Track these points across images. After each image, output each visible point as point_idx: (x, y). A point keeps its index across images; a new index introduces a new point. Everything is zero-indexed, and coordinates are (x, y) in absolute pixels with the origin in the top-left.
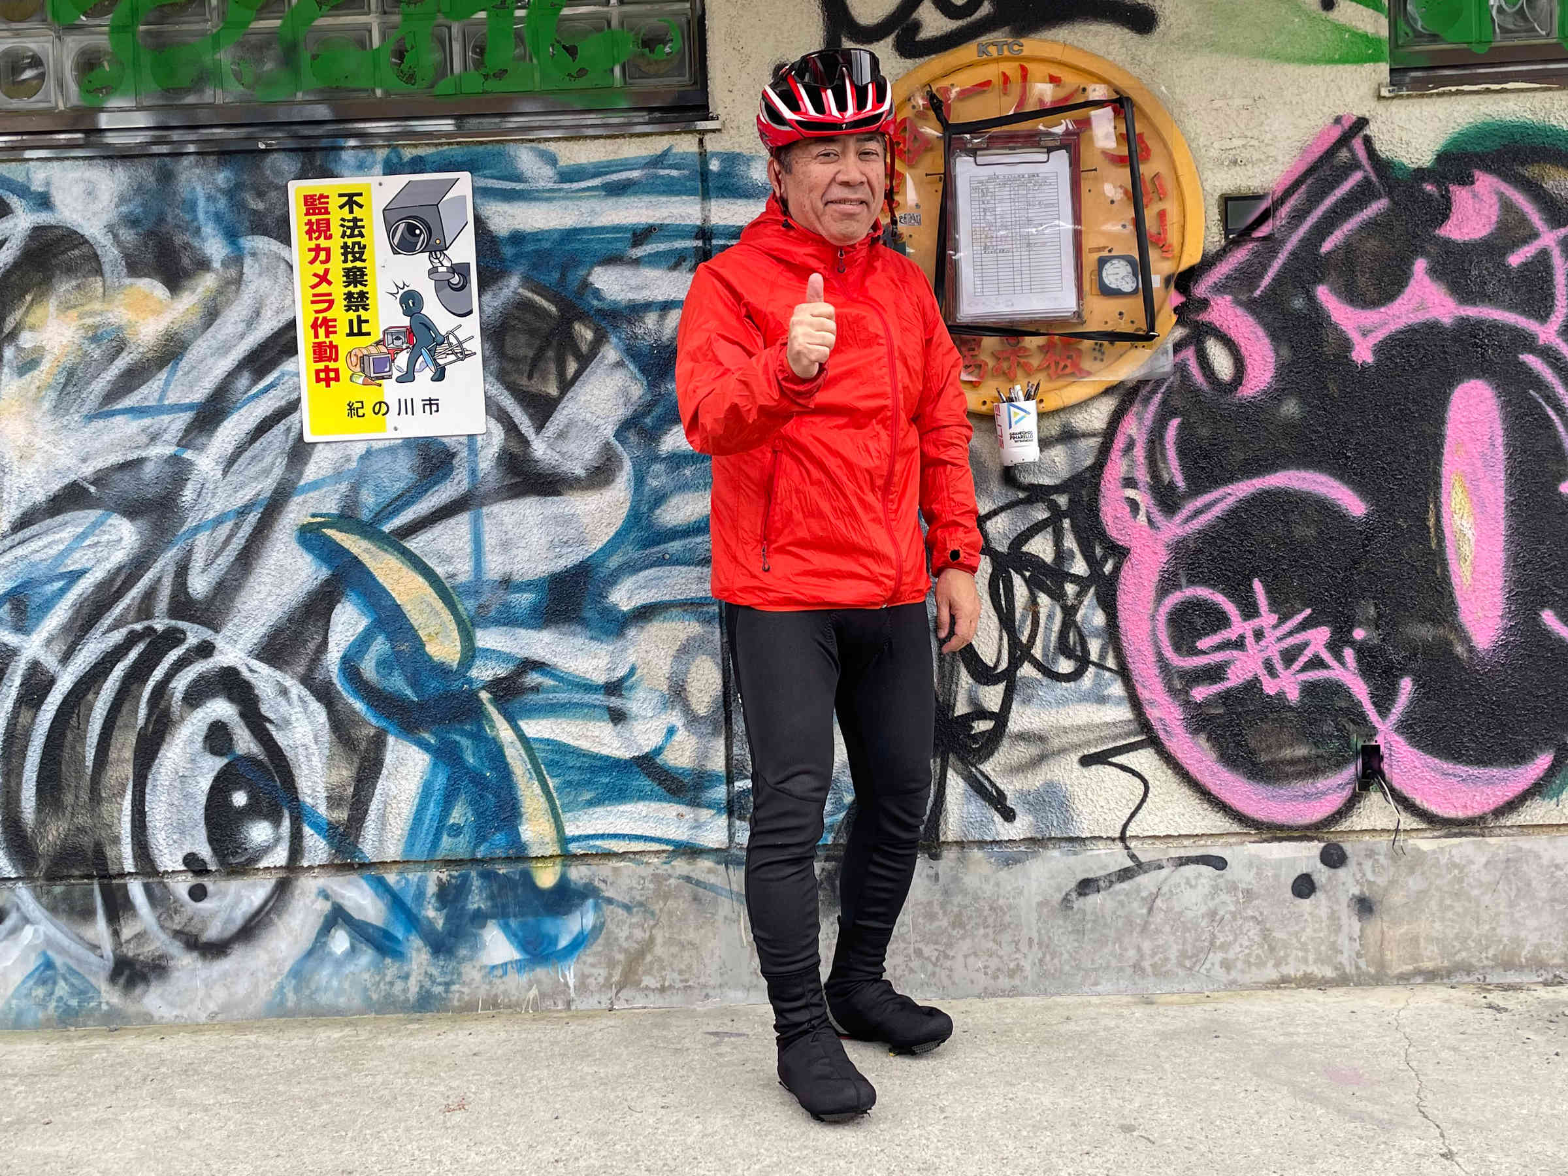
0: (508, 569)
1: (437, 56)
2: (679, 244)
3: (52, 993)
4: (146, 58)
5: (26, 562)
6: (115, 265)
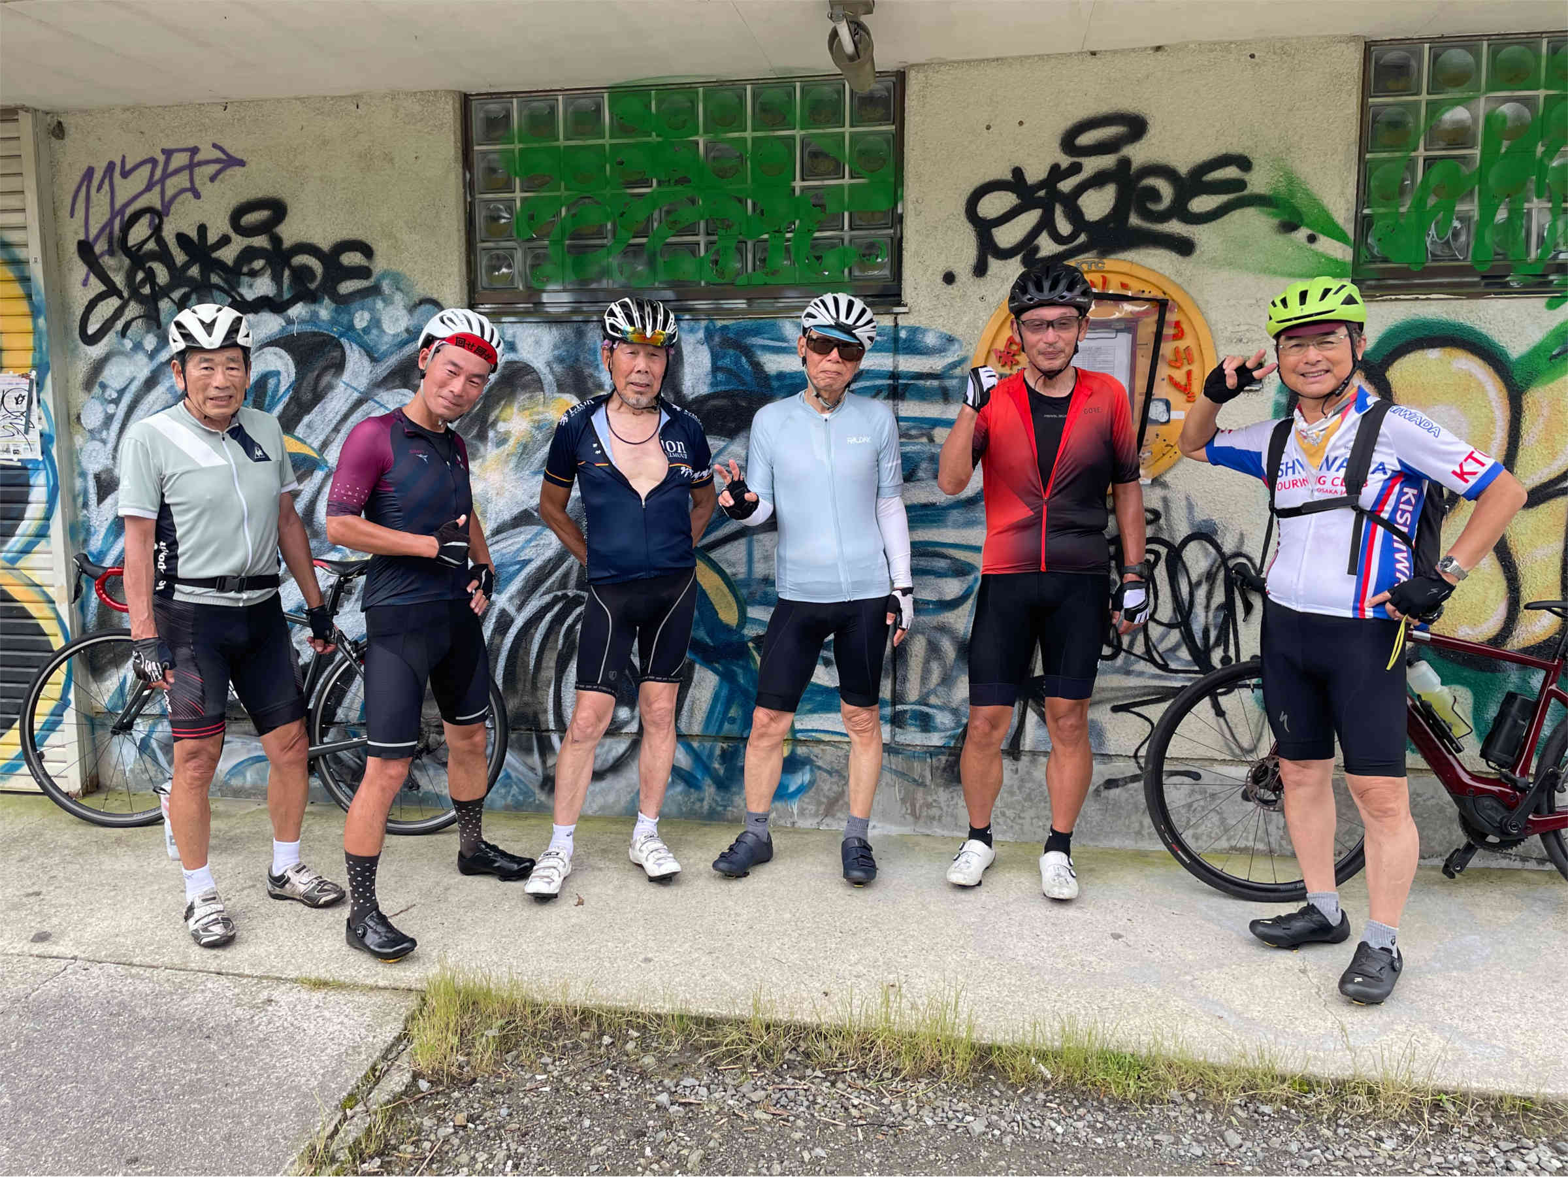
1: (739, 265)
2: (879, 382)
3: (509, 792)
4: (569, 260)
6: (551, 385)
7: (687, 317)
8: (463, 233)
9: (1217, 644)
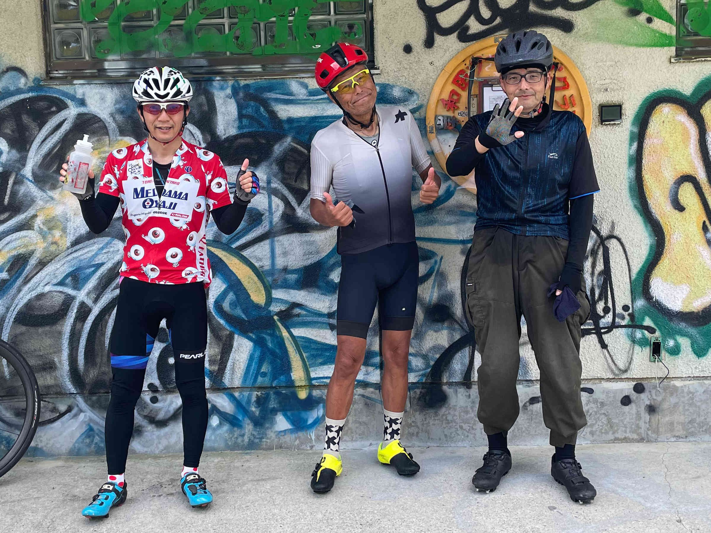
0: (286, 264)
1: (254, 38)
3: (92, 441)
4: (124, 37)
5: (78, 259)
6: (114, 131)
7: (218, 78)
8: (40, 17)
9: (600, 299)
